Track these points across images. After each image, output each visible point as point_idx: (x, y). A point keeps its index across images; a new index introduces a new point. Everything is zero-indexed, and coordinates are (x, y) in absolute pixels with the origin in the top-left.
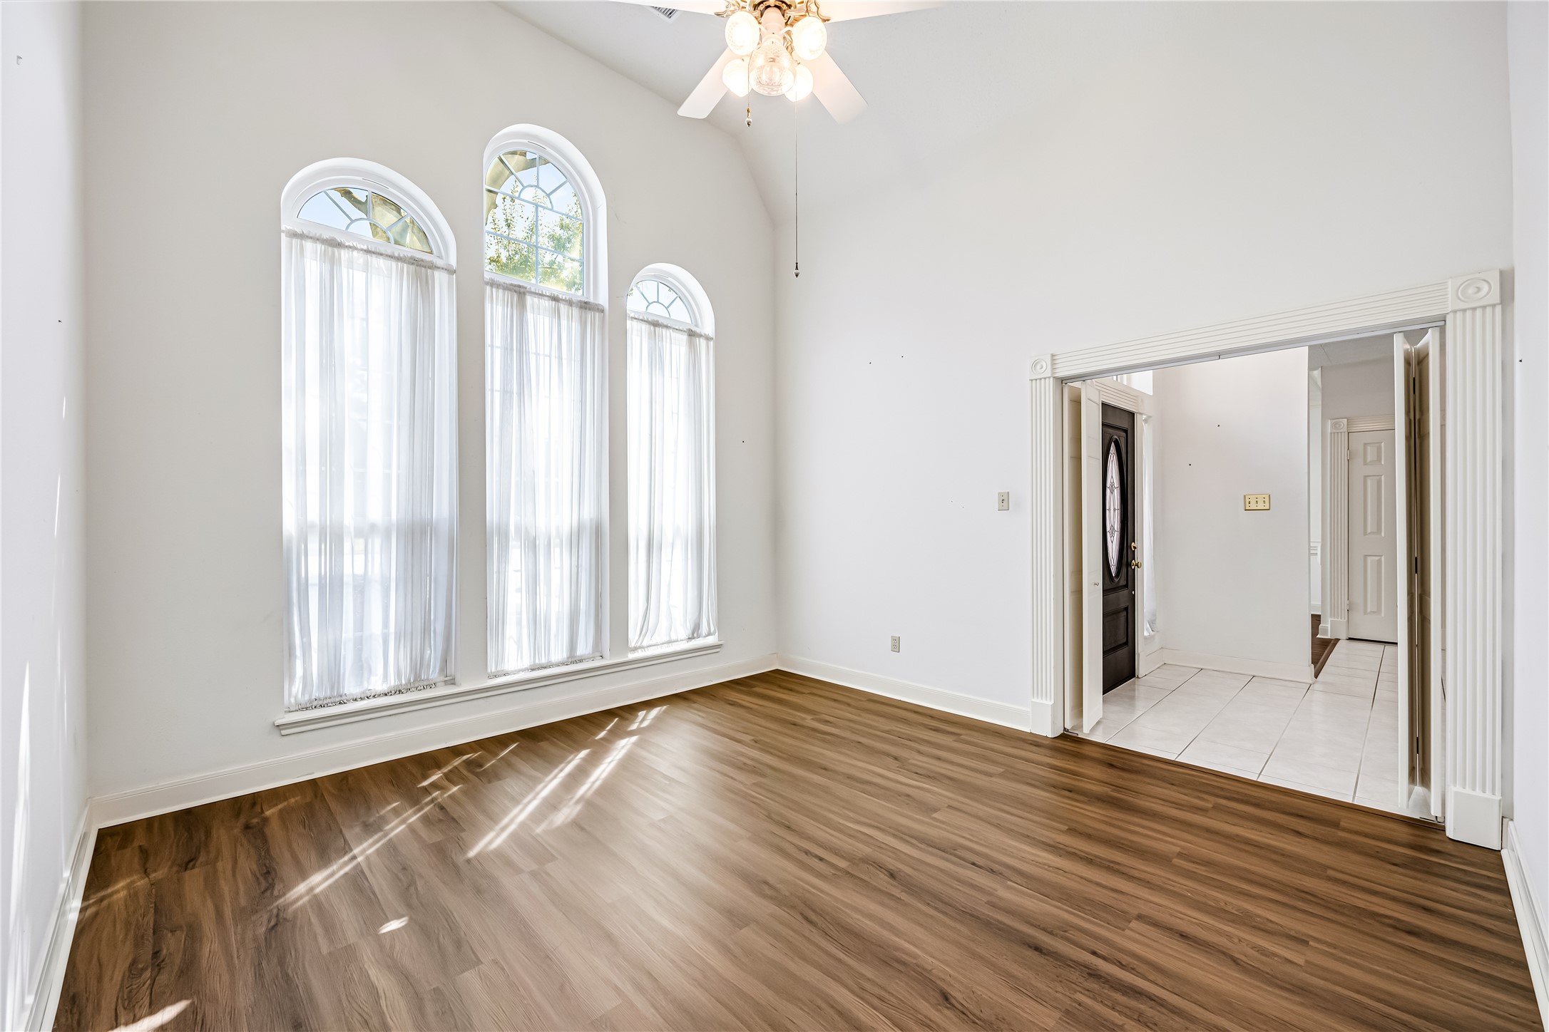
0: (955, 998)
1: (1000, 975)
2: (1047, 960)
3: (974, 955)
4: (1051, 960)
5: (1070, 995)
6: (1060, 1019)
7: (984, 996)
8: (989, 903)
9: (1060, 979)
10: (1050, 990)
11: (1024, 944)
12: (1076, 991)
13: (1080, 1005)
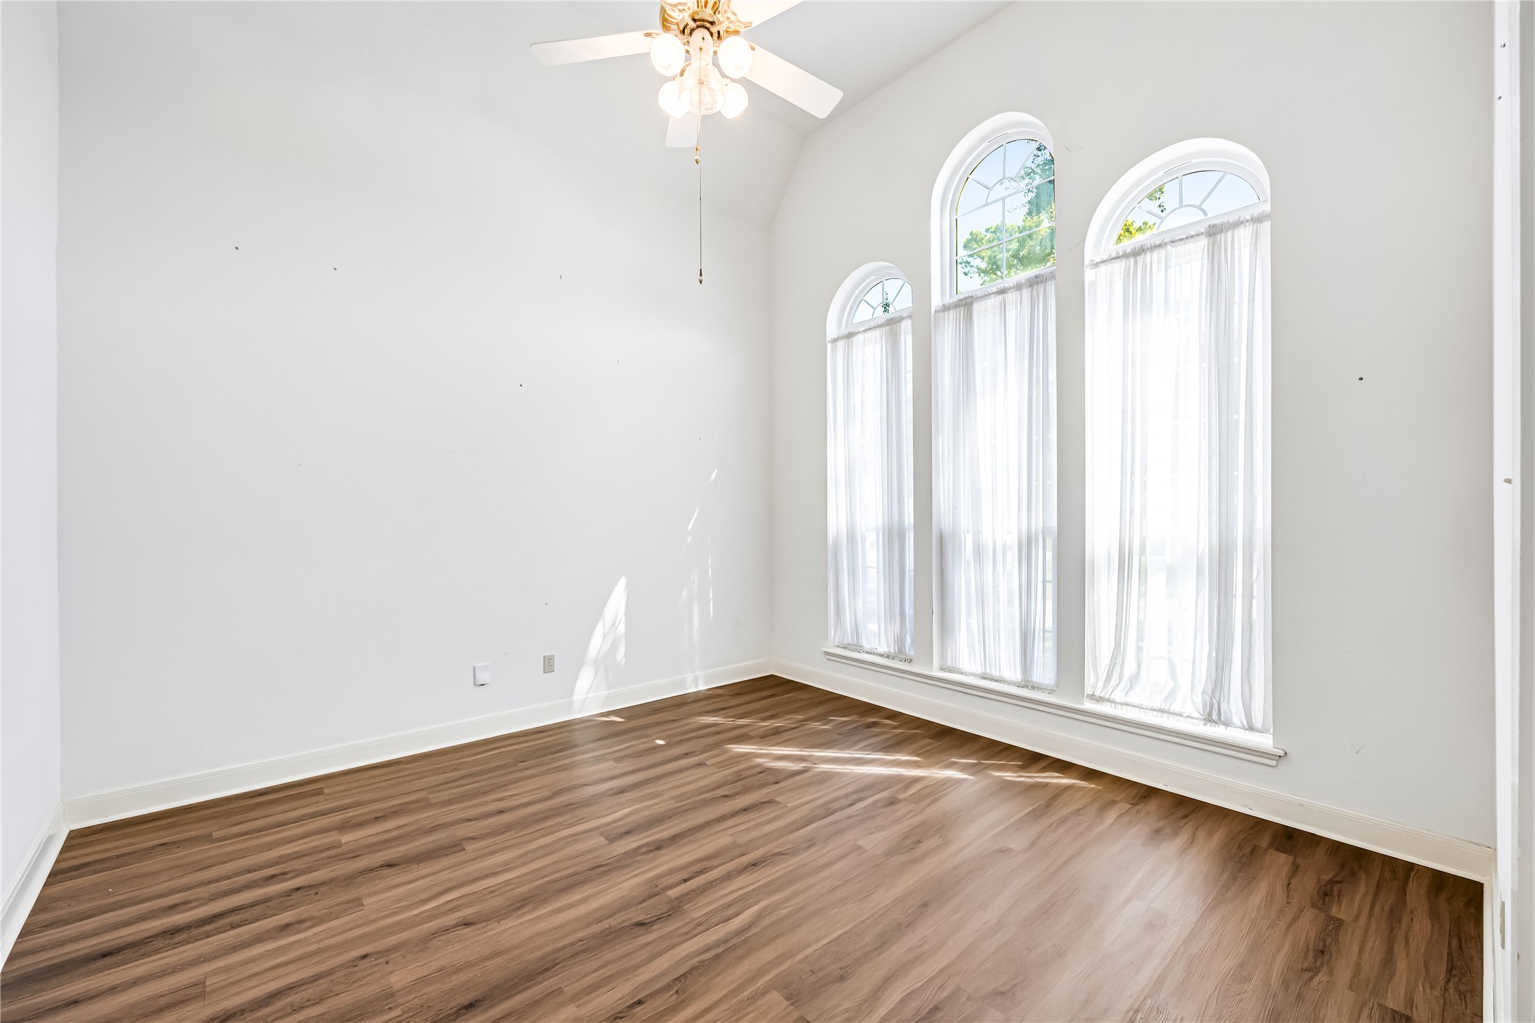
0: (464, 929)
1: (463, 964)
2: (452, 1008)
3: (497, 954)
4: (450, 1012)
5: (404, 1006)
6: (391, 987)
7: (451, 947)
8: (560, 991)
9: (425, 1007)
10: (421, 993)
11: (484, 997)
12: (404, 1013)
13: (390, 1008)
